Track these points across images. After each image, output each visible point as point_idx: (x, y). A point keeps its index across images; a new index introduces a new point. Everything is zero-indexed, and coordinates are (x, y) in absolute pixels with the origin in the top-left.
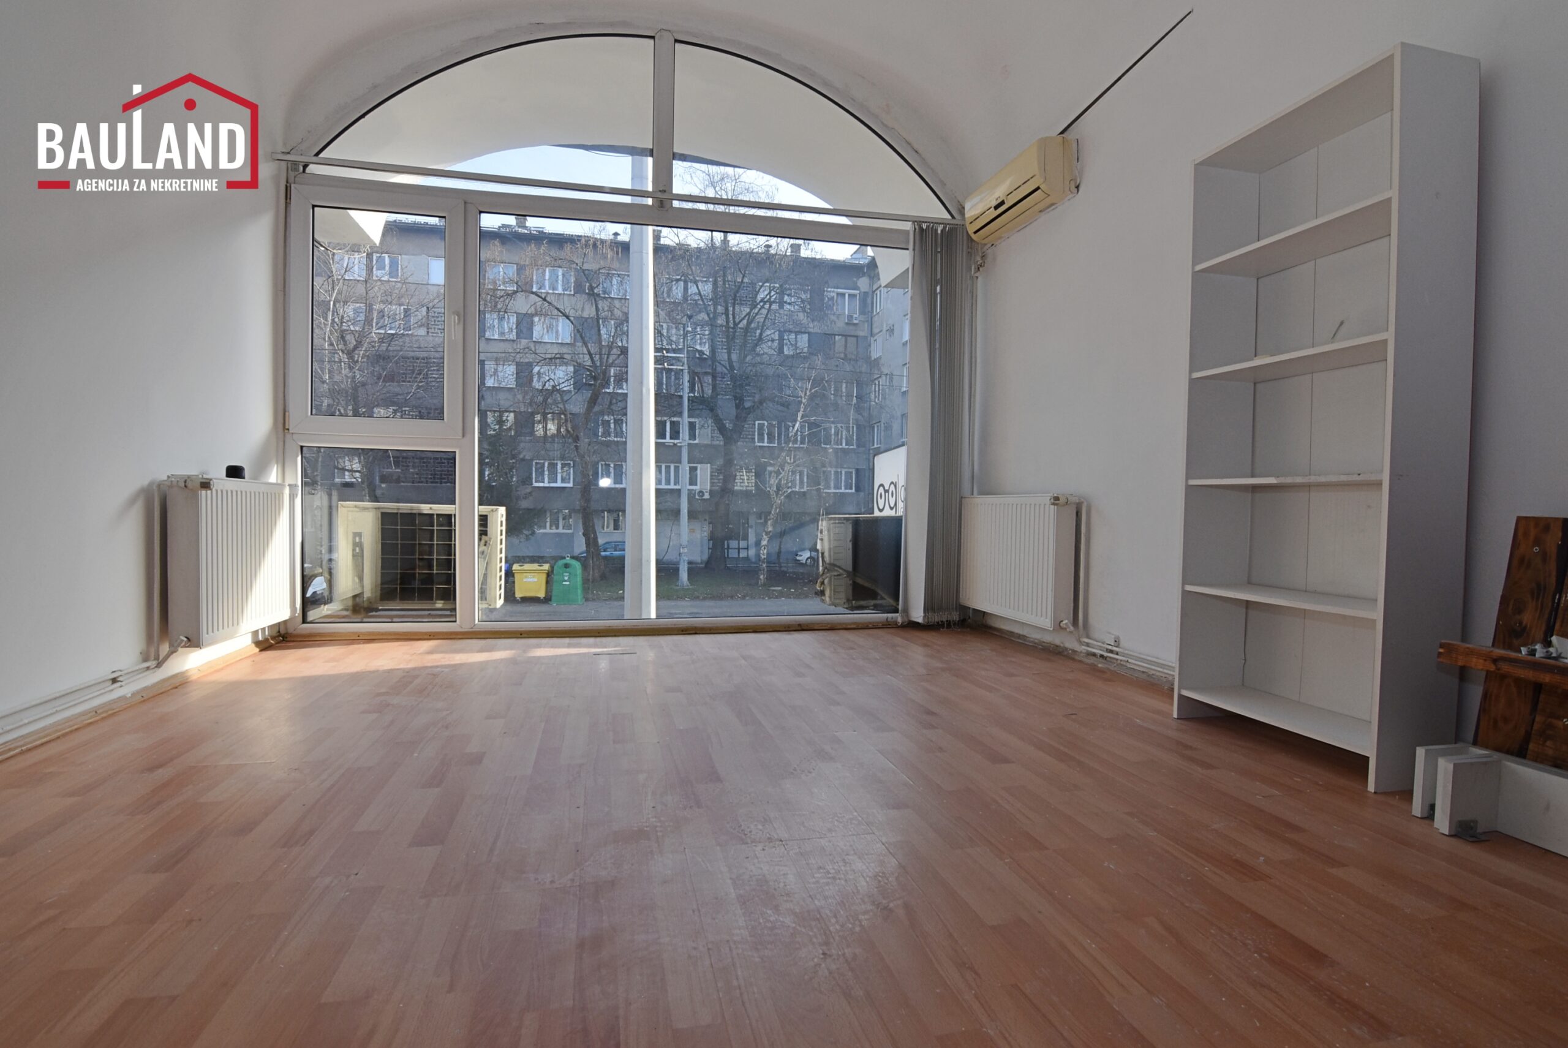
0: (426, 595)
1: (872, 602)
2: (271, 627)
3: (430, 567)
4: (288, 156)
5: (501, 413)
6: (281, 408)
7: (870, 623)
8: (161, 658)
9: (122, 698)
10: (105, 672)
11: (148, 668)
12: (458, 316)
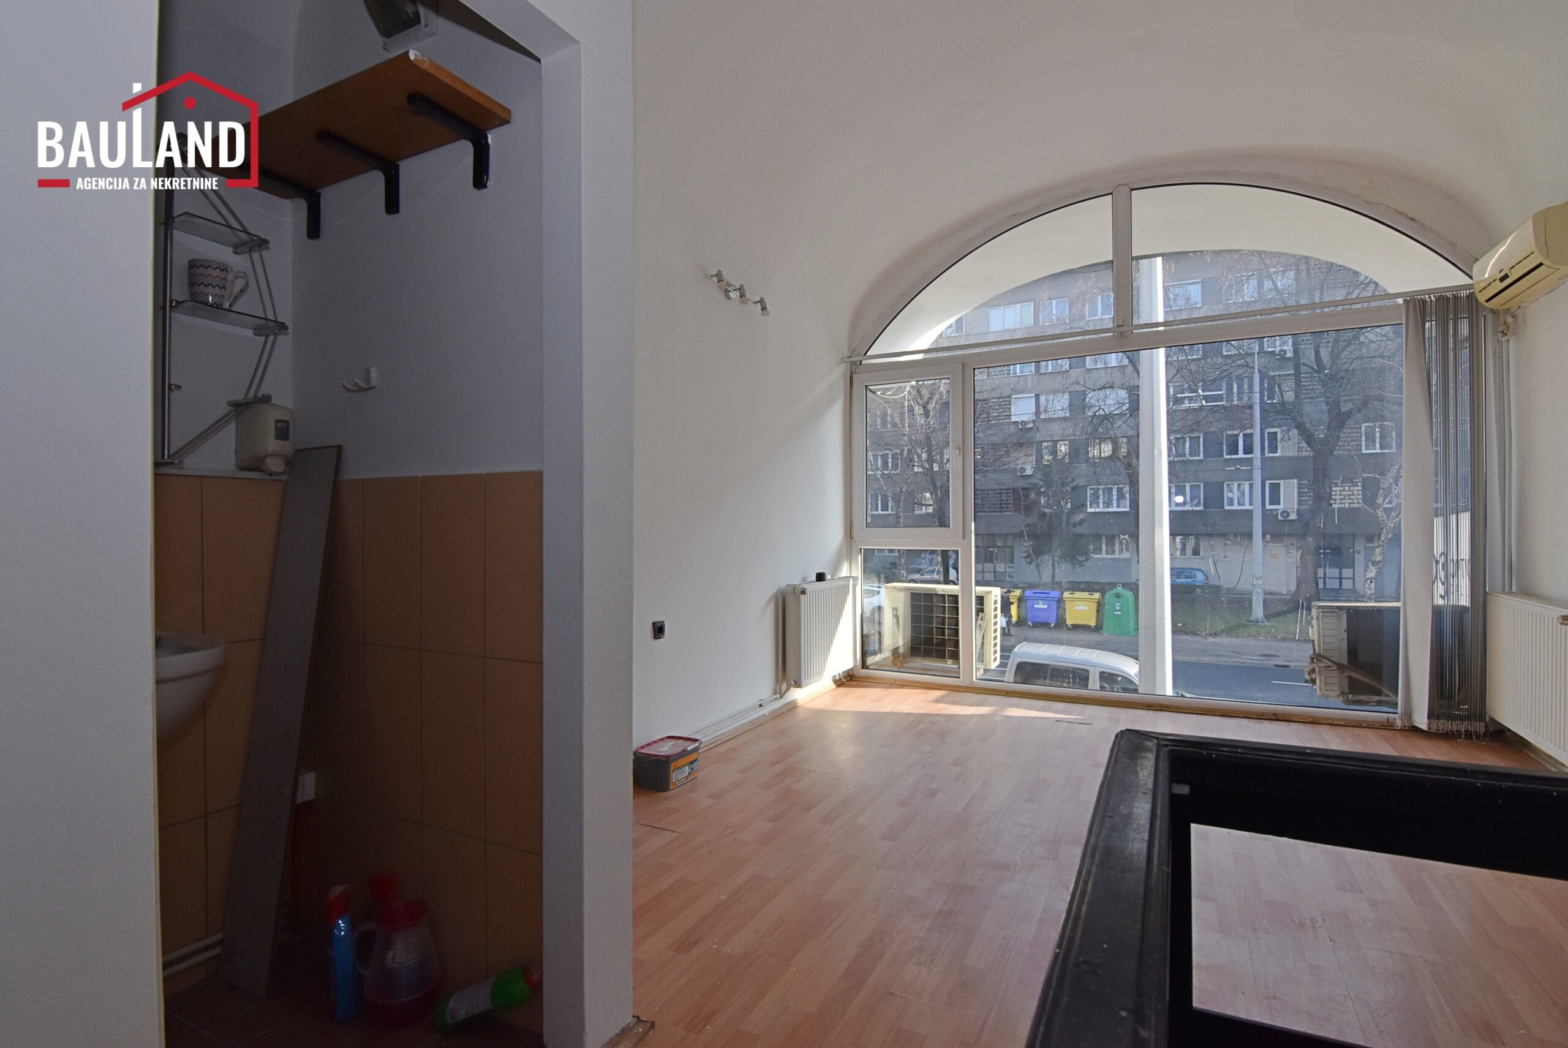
0: (941, 655)
1: (1376, 698)
2: (843, 672)
3: (944, 635)
4: (851, 358)
5: (1055, 442)
6: (849, 524)
7: (1364, 721)
8: (783, 692)
9: (764, 715)
10: (755, 701)
11: (776, 699)
12: (959, 450)
